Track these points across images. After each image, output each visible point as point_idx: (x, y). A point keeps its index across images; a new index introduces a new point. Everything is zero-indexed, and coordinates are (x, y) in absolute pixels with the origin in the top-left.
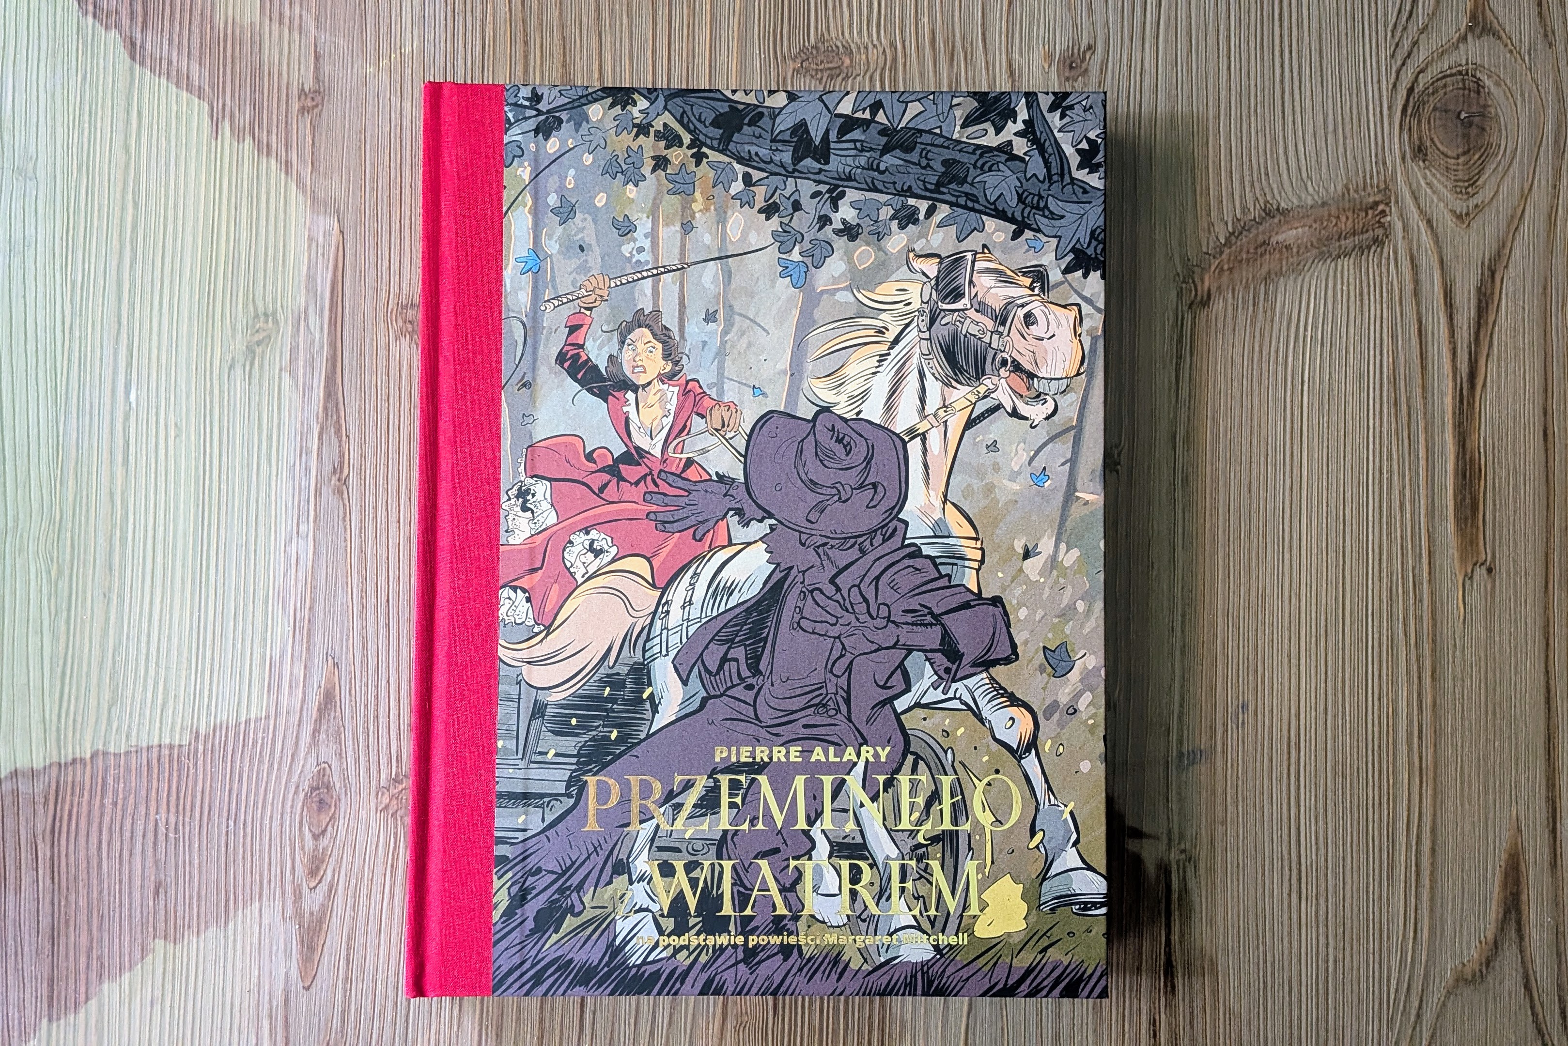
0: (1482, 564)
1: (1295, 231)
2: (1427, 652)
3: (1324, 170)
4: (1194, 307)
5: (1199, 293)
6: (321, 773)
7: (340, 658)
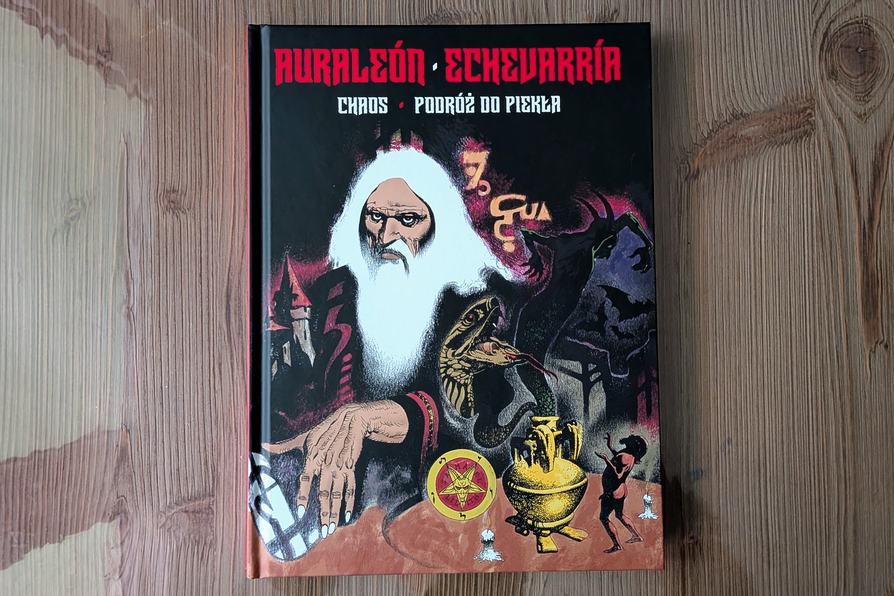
0: (881, 343)
1: (753, 128)
2: (848, 402)
3: (771, 87)
4: (689, 179)
5: (692, 171)
6: (120, 504)
7: (131, 427)
